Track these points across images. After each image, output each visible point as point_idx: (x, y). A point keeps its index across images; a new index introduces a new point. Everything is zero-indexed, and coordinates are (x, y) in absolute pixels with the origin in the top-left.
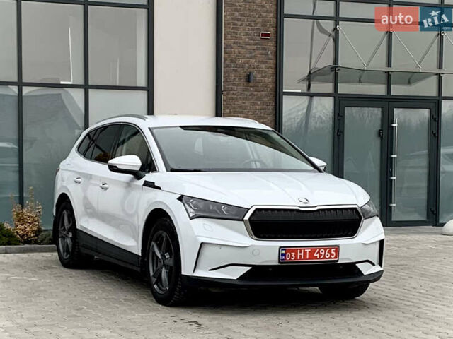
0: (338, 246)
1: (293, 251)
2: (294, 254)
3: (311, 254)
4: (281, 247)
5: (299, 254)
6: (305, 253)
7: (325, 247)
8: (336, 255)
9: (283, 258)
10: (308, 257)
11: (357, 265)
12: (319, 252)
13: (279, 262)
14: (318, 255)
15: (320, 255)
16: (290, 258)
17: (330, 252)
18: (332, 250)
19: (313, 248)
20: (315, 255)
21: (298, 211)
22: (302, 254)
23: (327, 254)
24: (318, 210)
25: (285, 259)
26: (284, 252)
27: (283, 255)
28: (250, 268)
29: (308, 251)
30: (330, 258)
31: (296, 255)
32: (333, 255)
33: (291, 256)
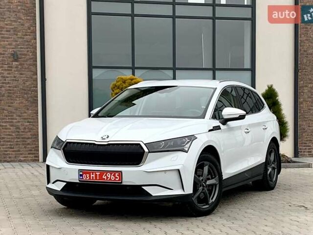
0: (121, 172)
1: (88, 173)
2: (88, 175)
3: (101, 176)
4: (79, 170)
5: (92, 176)
6: (96, 175)
7: (111, 172)
8: (120, 178)
9: (81, 177)
10: (98, 179)
11: (143, 187)
12: (106, 175)
13: (79, 181)
14: (105, 177)
15: (107, 178)
16: (86, 178)
17: (114, 175)
18: (116, 174)
19: (102, 172)
20: (103, 177)
21: (94, 144)
22: (94, 176)
23: (112, 177)
24: (109, 145)
25: (83, 179)
26: (81, 173)
27: (81, 175)
28: (65, 183)
29: (98, 174)
30: (115, 180)
31: (90, 176)
32: (117, 178)
33: (87, 177)
